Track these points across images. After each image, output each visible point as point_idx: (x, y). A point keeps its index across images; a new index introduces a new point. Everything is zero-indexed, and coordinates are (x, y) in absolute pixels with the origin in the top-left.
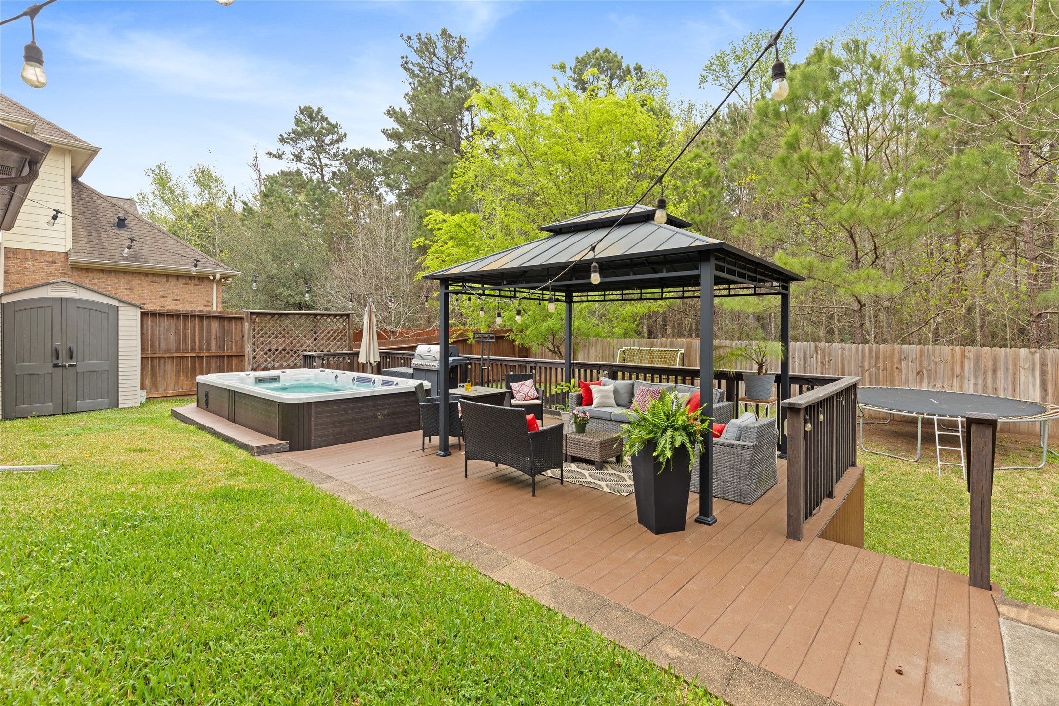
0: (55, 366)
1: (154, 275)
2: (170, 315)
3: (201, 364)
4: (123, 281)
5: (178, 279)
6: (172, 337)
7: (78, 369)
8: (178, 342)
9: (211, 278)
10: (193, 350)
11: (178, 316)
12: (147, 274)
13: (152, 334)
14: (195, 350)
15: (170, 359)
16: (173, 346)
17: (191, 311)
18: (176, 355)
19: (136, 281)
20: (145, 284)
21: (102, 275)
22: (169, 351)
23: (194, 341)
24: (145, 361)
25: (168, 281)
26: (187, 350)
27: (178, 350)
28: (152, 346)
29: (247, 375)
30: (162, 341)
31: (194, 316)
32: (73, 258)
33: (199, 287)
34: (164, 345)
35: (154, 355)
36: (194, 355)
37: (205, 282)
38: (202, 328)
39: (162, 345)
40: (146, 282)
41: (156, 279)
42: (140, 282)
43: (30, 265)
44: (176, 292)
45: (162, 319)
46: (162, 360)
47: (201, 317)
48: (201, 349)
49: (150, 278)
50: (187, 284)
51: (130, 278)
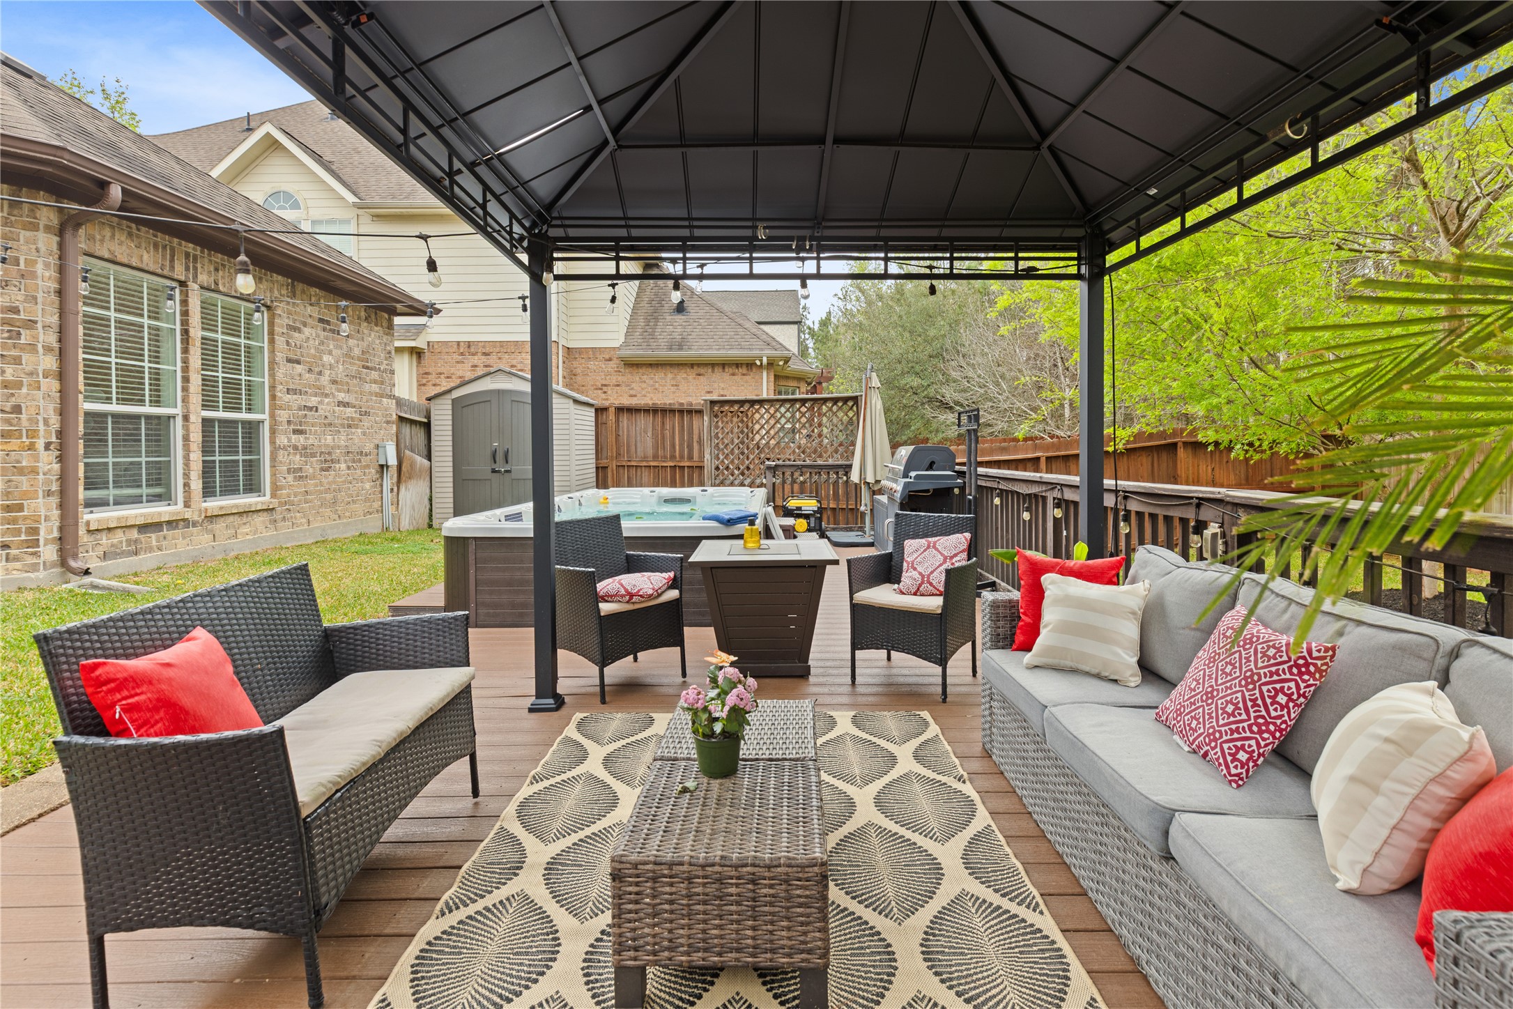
0: (494, 471)
1: (699, 365)
2: (647, 411)
3: (682, 476)
4: (670, 376)
5: (724, 368)
6: (649, 442)
7: (513, 475)
8: (656, 447)
9: (758, 363)
10: (673, 457)
11: (654, 411)
12: (692, 365)
13: (628, 436)
14: (675, 457)
15: (647, 469)
16: (650, 452)
17: (670, 404)
18: (652, 464)
19: (682, 375)
20: (690, 378)
21: (650, 370)
22: (645, 458)
23: (673, 446)
24: (621, 470)
25: (713, 372)
26: (665, 457)
27: (655, 457)
28: (628, 451)
29: (703, 491)
30: (639, 445)
31: (672, 411)
32: (627, 352)
33: (747, 377)
34: (640, 453)
35: (629, 464)
36: (672, 464)
37: (754, 370)
38: (683, 426)
39: (639, 450)
40: (690, 374)
41: (702, 370)
42: (685, 375)
43: (592, 364)
44: (722, 385)
45: (638, 416)
46: (639, 470)
47: (681, 412)
48: (682, 457)
49: (696, 371)
50: (733, 374)
51: (676, 371)
